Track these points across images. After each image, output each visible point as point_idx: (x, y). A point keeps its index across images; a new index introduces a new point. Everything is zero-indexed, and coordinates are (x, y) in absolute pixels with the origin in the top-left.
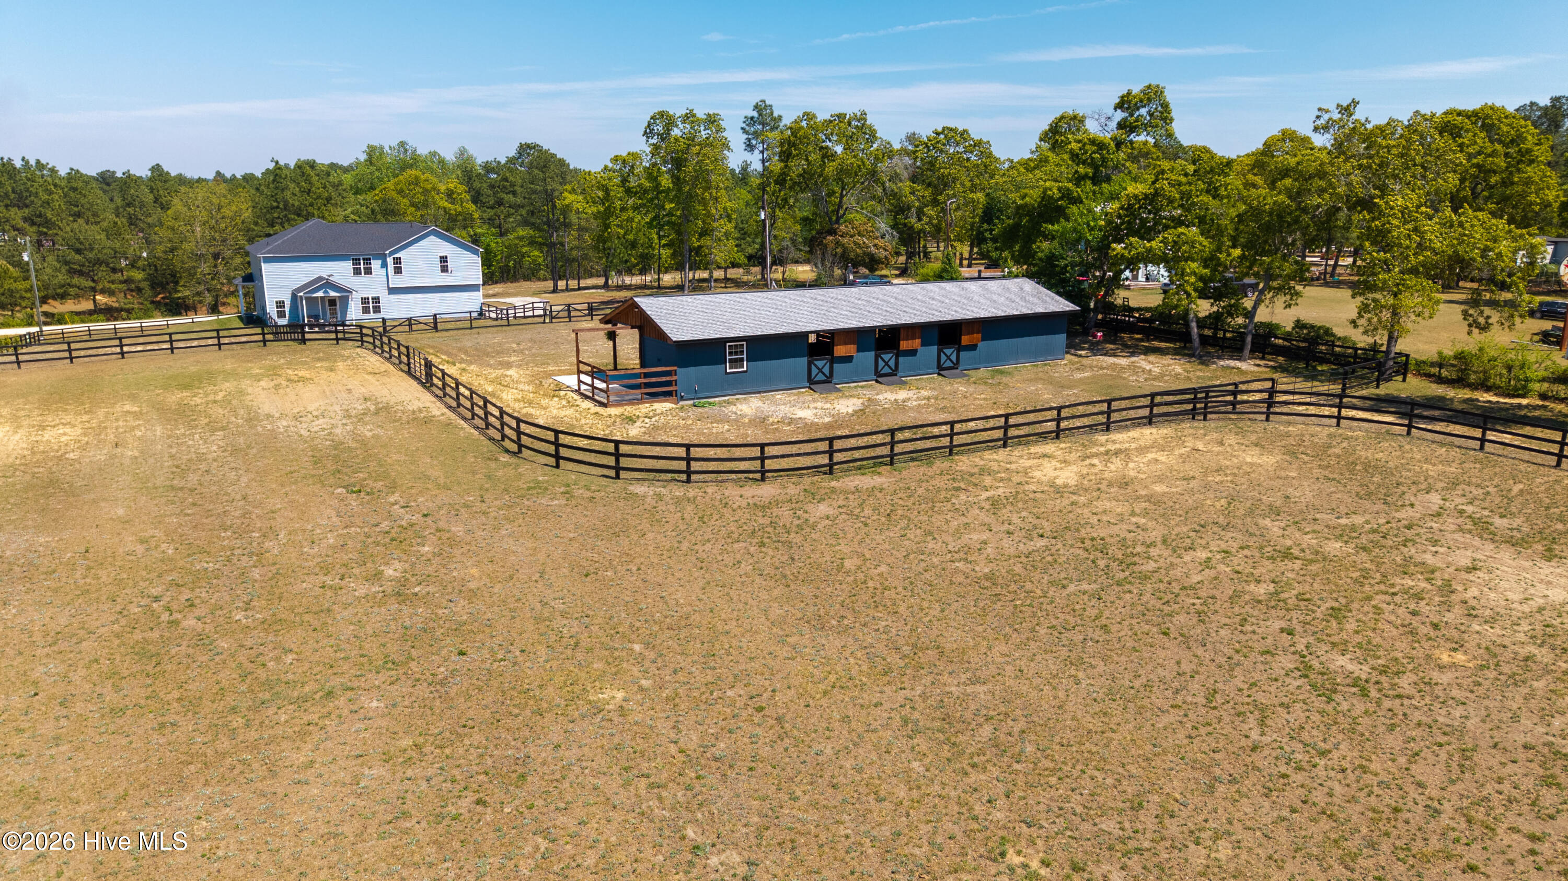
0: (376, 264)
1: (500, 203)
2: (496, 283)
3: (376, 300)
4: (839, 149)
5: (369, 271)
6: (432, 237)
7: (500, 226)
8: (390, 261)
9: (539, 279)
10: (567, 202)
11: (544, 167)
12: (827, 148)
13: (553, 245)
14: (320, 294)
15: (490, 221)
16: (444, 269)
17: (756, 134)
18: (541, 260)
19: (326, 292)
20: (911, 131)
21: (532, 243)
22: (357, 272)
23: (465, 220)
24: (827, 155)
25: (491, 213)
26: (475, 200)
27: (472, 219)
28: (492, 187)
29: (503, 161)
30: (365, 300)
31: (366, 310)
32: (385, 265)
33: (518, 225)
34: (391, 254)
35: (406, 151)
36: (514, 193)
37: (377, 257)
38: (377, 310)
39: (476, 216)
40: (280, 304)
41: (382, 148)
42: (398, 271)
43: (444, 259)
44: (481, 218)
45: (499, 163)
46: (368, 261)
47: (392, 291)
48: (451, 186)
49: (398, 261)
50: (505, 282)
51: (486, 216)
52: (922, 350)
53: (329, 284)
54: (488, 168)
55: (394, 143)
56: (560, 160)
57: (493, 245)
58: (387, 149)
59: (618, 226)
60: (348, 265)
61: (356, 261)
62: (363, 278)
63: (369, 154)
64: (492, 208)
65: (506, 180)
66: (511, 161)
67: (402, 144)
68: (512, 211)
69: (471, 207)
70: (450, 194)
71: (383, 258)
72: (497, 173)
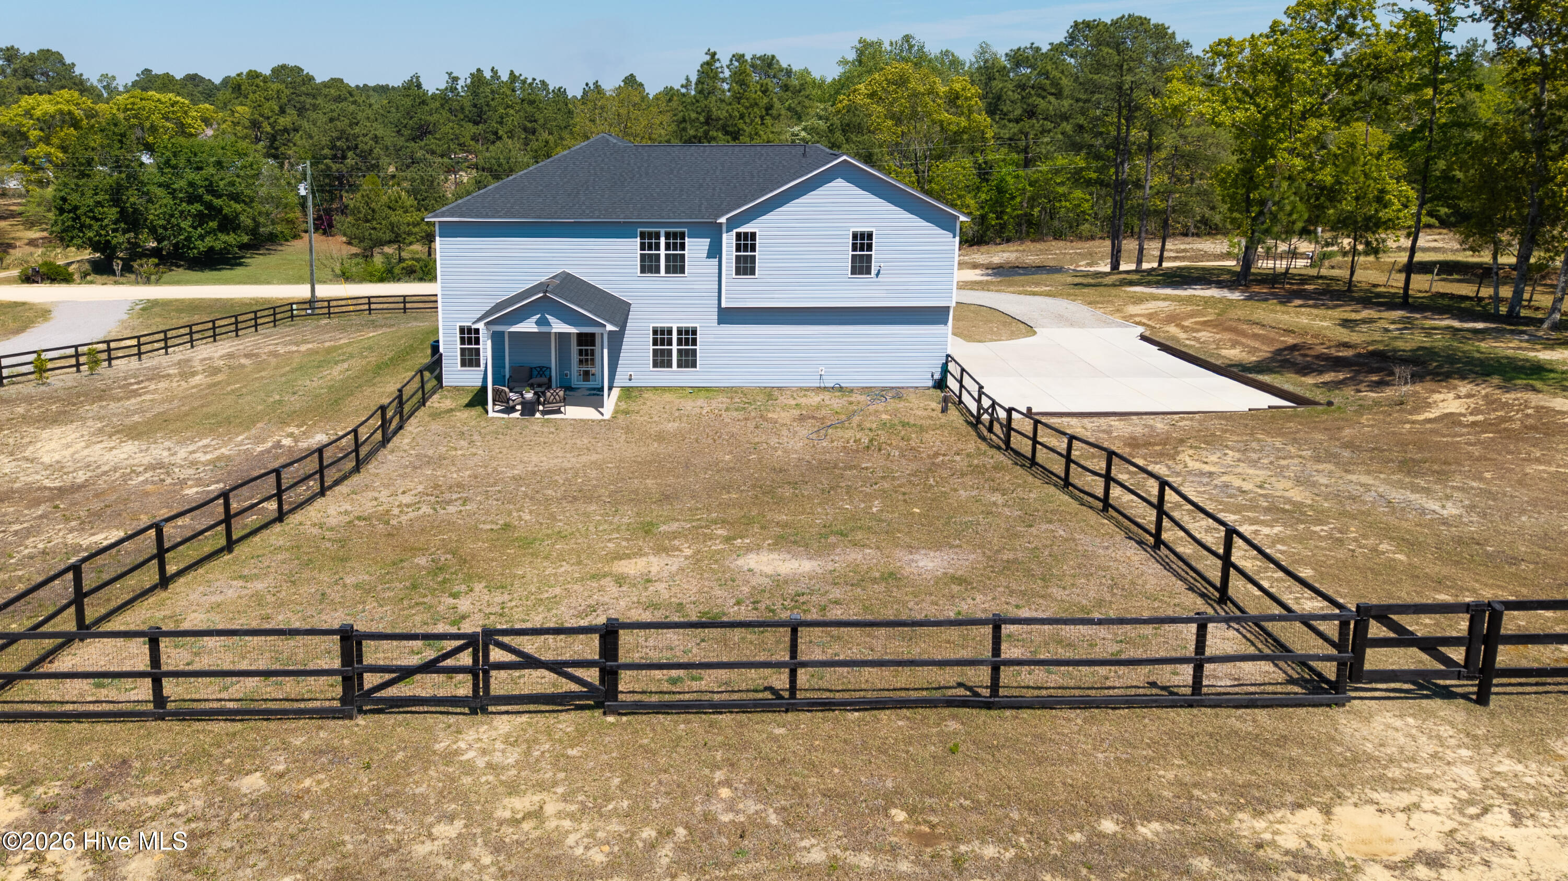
0: (696, 248)
1: (1031, 113)
2: (1008, 240)
3: (688, 336)
5: (677, 265)
6: (839, 184)
7: (1026, 150)
8: (728, 241)
9: (1080, 238)
10: (1176, 100)
13: (1120, 186)
14: (529, 326)
15: (1011, 143)
16: (861, 266)
18: (1086, 205)
19: (542, 322)
21: (1077, 178)
22: (649, 265)
23: (972, 140)
25: (1014, 128)
26: (992, 110)
27: (984, 139)
28: (1022, 87)
29: (1045, 48)
30: (661, 336)
31: (661, 360)
32: (715, 251)
33: (1059, 149)
34: (733, 223)
36: (1059, 95)
37: (699, 230)
38: (688, 360)
39: (989, 134)
40: (469, 336)
41: (880, 44)
42: (746, 266)
43: (863, 241)
44: (997, 137)
45: (1038, 49)
46: (676, 240)
47: (728, 316)
48: (957, 86)
49: (746, 242)
50: (1021, 239)
51: (1005, 133)
53: (549, 303)
55: (897, 37)
56: (1156, 26)
57: (1009, 179)
58: (886, 46)
59: (1291, 151)
60: (632, 247)
61: (649, 241)
62: (662, 281)
64: (1017, 121)
65: (1047, 74)
66: (1057, 49)
67: (907, 38)
68: (1049, 125)
69: (983, 119)
70: (953, 99)
71: (714, 233)
72: (1033, 67)
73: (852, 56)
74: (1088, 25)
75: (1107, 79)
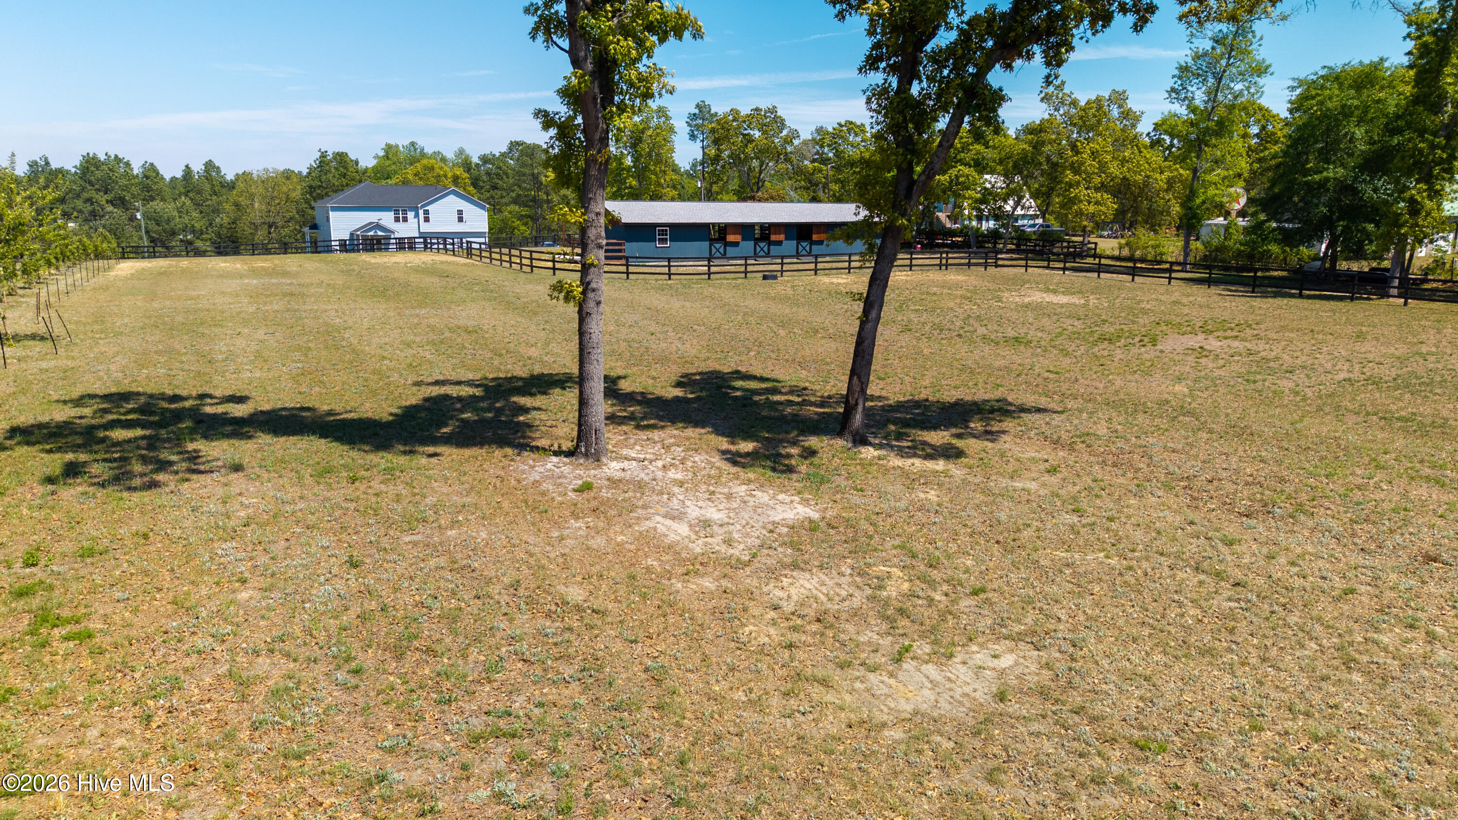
0: (411, 215)
1: (494, 187)
4: (757, 134)
5: (405, 220)
6: (452, 196)
8: (421, 212)
11: (531, 156)
12: (748, 134)
14: (372, 233)
16: (460, 219)
17: (698, 127)
19: (376, 232)
20: (819, 125)
22: (397, 220)
24: (749, 139)
25: (487, 195)
26: (475, 186)
28: (488, 174)
29: (498, 155)
32: (417, 216)
34: (422, 207)
35: (415, 150)
36: (507, 178)
37: (411, 208)
41: (397, 146)
42: (427, 220)
43: (460, 212)
45: (494, 155)
46: (405, 212)
47: (422, 234)
49: (426, 212)
51: (483, 197)
52: (786, 243)
53: (378, 226)
54: (485, 159)
55: (406, 142)
58: (401, 147)
60: (391, 215)
61: (396, 212)
62: (401, 223)
63: (387, 152)
64: (489, 191)
65: (500, 168)
66: (503, 155)
67: (413, 144)
69: (473, 190)
70: (456, 179)
71: (416, 210)
72: (493, 164)
73: (382, 153)
74: (518, 143)
75: (527, 171)
